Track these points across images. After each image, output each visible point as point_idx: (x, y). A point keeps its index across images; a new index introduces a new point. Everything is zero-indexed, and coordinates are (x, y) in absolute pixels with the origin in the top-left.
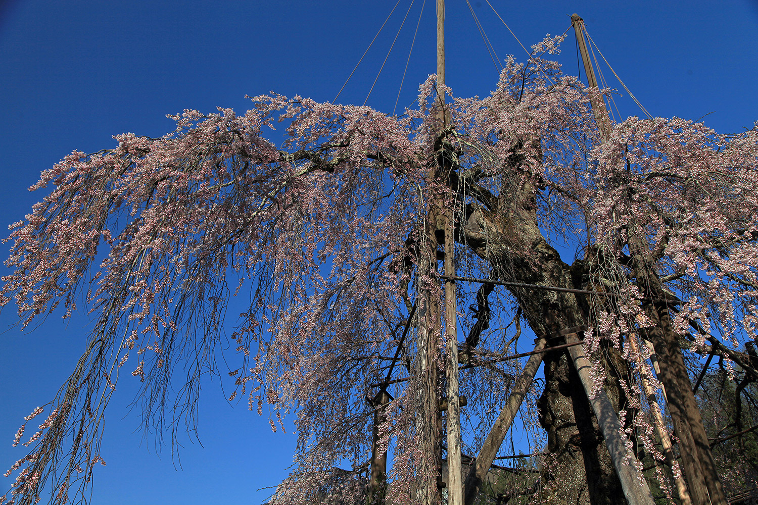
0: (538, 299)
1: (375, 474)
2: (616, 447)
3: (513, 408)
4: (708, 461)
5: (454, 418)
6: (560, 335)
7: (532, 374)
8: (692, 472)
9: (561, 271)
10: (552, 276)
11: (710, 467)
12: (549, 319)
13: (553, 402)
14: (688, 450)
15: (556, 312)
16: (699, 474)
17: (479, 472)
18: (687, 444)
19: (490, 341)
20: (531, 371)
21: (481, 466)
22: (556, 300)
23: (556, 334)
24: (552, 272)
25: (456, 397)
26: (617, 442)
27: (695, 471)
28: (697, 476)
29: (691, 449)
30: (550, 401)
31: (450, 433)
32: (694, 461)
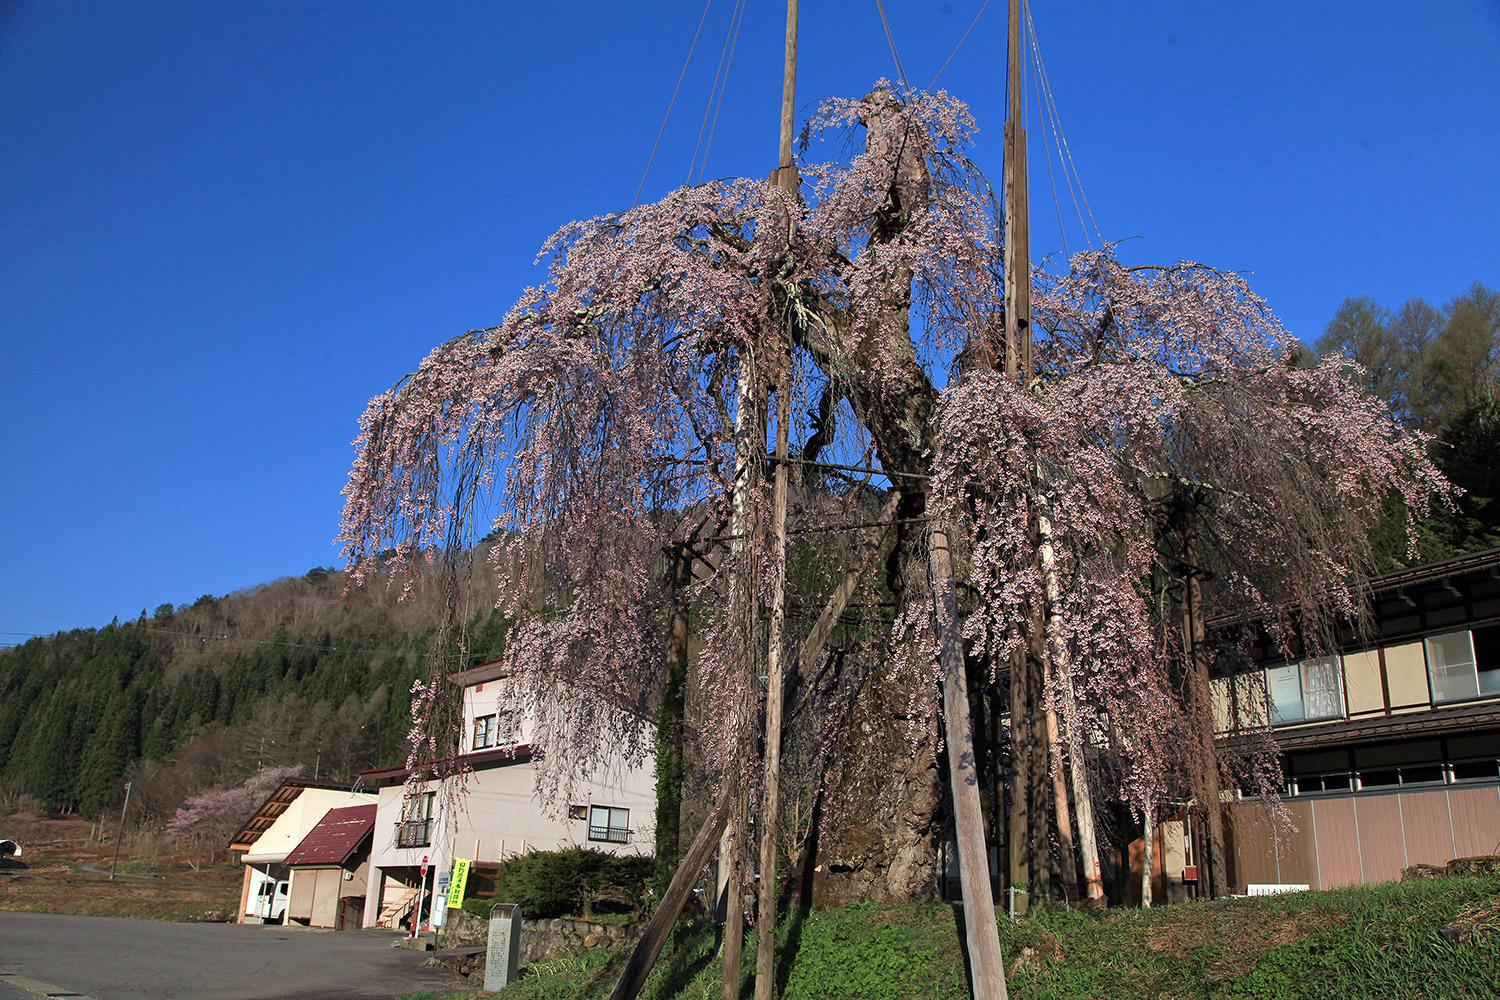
0: (897, 441)
1: (674, 649)
2: (948, 661)
3: (849, 588)
4: (1038, 679)
5: (777, 634)
6: (920, 490)
7: (877, 543)
8: (1016, 692)
9: (929, 407)
10: (917, 415)
11: (1039, 686)
12: (907, 467)
13: (905, 566)
14: (1017, 669)
15: (918, 461)
16: (1022, 694)
17: (801, 670)
18: (1017, 663)
19: (831, 455)
20: (877, 539)
21: (804, 662)
22: (918, 447)
23: (914, 488)
24: (918, 410)
25: (780, 611)
26: (950, 655)
27: (1019, 692)
28: (1019, 697)
29: (1020, 669)
30: (901, 563)
31: (772, 650)
32: (1020, 681)
